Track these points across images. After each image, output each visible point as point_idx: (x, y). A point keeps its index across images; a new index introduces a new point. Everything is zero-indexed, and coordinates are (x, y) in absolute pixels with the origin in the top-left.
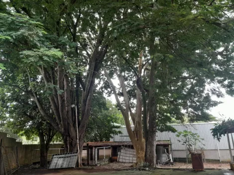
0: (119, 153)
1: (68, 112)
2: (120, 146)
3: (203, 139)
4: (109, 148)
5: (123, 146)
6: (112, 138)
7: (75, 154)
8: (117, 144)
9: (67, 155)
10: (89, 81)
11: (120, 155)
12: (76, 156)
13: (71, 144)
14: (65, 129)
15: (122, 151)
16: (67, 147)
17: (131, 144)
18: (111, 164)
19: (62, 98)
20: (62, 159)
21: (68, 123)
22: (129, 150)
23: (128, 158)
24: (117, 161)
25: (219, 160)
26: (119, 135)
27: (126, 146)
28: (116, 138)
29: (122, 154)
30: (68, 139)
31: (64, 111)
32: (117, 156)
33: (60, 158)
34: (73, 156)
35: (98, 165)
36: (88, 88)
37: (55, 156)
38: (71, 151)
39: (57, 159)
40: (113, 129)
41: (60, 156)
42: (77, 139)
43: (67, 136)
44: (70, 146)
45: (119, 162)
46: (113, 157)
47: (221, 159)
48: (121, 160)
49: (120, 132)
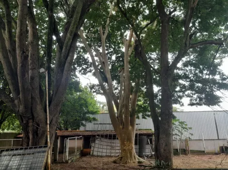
0: (93, 145)
1: (32, 78)
2: (94, 136)
3: (190, 128)
4: (81, 138)
5: (98, 135)
6: (84, 126)
7: (43, 149)
8: (90, 133)
9: (28, 151)
10: (71, 32)
11: (94, 147)
12: (44, 152)
13: (35, 133)
14: (26, 107)
15: (97, 142)
16: (28, 138)
17: (113, 133)
18: (84, 159)
19: (24, 52)
20: (18, 158)
21: (32, 98)
22: (106, 140)
23: (105, 151)
24: (90, 154)
25: (204, 151)
26: (93, 122)
27: (102, 136)
28: (90, 127)
29: (97, 146)
30: (31, 124)
31: (26, 76)
32: (90, 148)
33: (15, 155)
34: (39, 152)
35: (70, 161)
36: (69, 43)
37: (4, 153)
38: (36, 144)
39: (8, 158)
40: (87, 115)
41: (15, 152)
42: (47, 124)
43: (29, 119)
44: (33, 135)
45: (93, 156)
46: (85, 150)
47: (206, 150)
48: (95, 153)
49: (94, 119)
